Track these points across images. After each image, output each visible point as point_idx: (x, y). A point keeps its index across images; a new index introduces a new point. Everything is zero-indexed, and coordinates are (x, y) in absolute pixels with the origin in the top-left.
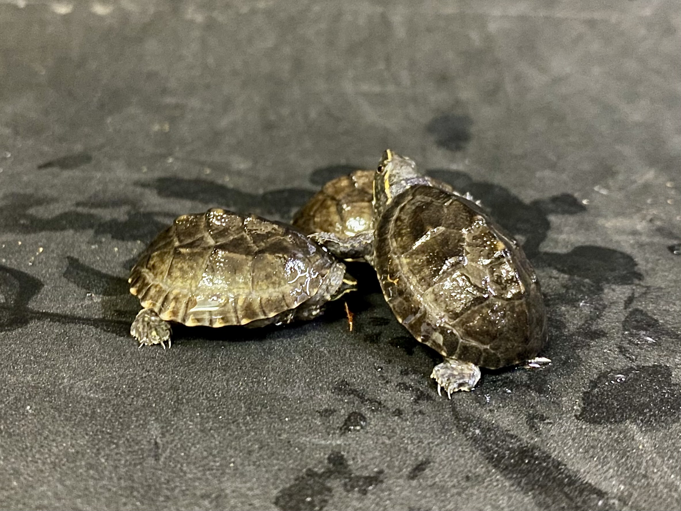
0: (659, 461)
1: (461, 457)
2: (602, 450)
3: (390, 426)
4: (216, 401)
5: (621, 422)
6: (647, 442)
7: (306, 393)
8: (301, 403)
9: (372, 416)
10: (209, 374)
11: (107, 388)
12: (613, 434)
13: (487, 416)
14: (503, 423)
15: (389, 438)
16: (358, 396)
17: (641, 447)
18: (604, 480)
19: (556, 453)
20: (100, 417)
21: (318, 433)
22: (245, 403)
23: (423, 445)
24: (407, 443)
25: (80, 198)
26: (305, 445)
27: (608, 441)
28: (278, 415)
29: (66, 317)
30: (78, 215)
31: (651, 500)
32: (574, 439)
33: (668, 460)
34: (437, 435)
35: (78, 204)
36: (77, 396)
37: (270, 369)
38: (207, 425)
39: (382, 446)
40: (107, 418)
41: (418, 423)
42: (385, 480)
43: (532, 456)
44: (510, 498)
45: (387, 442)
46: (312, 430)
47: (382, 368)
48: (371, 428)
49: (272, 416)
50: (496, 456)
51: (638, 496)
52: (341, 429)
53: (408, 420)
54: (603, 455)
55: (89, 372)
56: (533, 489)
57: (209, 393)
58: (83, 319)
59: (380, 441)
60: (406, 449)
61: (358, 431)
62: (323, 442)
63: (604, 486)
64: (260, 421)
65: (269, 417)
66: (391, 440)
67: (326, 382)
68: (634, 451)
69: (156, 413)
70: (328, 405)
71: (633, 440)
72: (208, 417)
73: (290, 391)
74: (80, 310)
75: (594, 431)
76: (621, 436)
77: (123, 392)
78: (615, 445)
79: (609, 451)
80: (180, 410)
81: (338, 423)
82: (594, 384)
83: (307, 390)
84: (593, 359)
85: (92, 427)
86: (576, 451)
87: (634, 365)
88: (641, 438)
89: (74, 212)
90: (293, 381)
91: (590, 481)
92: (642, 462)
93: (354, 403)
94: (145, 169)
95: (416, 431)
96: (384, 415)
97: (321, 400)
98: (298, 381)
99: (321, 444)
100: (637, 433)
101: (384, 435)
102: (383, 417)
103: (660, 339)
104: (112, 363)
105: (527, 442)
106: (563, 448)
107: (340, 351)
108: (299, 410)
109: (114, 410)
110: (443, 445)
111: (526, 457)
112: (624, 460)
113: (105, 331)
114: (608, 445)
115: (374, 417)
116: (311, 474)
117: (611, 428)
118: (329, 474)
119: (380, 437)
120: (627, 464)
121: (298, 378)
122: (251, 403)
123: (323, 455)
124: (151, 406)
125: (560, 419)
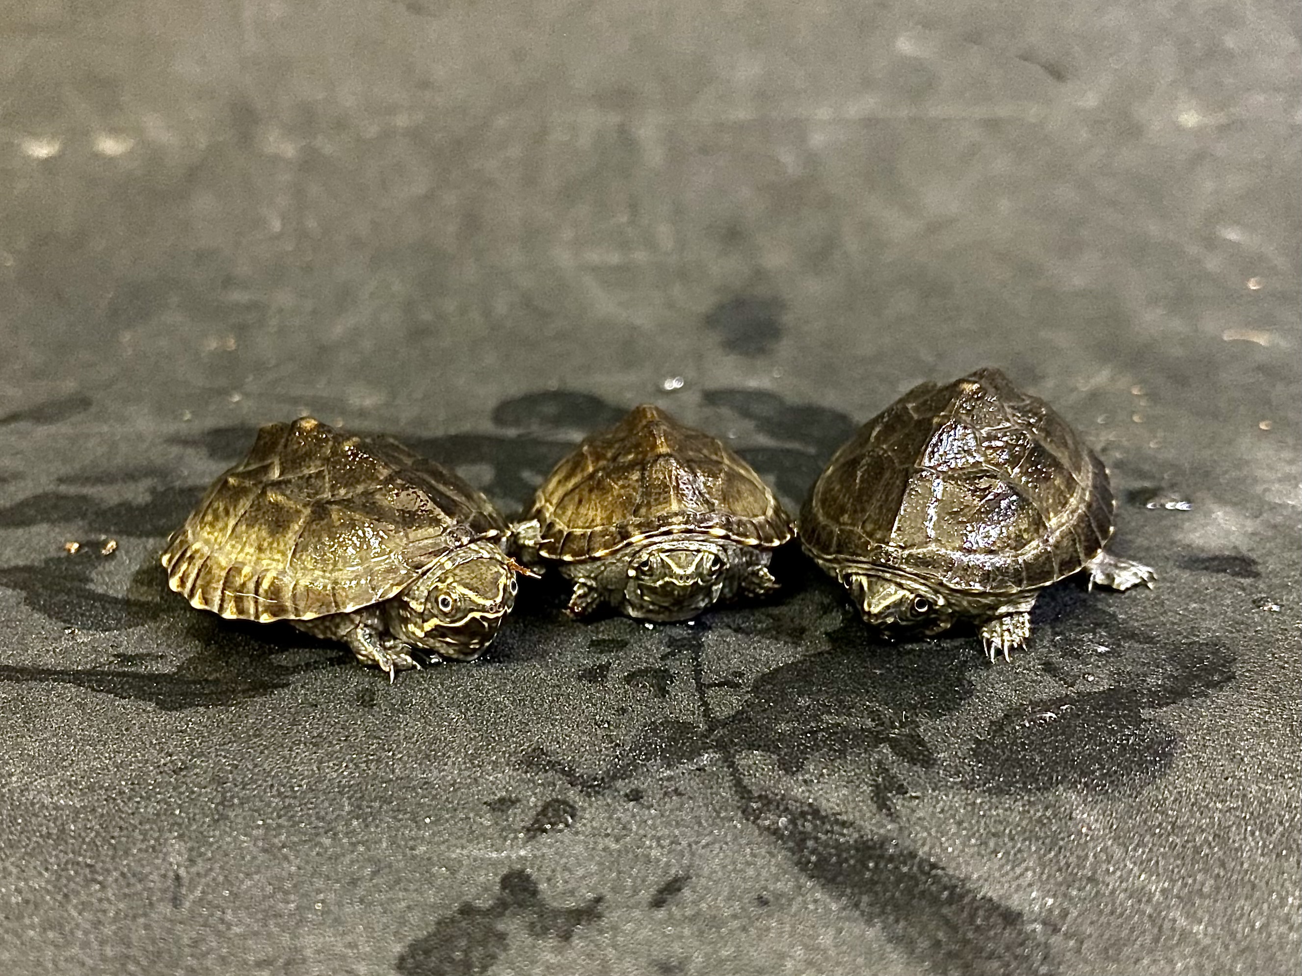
0: (1118, 852)
1: (748, 864)
2: (1012, 839)
3: (619, 819)
4: (295, 798)
5: (1047, 789)
6: (1097, 821)
7: (467, 773)
8: (455, 791)
9: (586, 805)
10: (286, 752)
11: (91, 788)
12: (1032, 812)
13: (799, 791)
14: (828, 801)
15: (617, 841)
16: (563, 771)
17: (1084, 830)
18: (1017, 891)
19: (926, 848)
20: (74, 838)
21: (485, 839)
22: (349, 798)
23: (679, 848)
24: (650, 847)
25: (65, 470)
26: (460, 862)
27: (1024, 823)
28: (412, 813)
29: (23, 670)
30: (60, 497)
31: (1103, 919)
32: (959, 823)
33: (1135, 850)
34: (705, 829)
35: (61, 480)
36: (33, 804)
37: (402, 737)
38: (276, 841)
39: (603, 854)
40: (87, 840)
41: (672, 811)
42: (606, 913)
43: (881, 857)
44: (840, 931)
45: (614, 846)
46: (474, 836)
47: (609, 723)
48: (584, 825)
49: (401, 816)
50: (813, 858)
51: (1079, 915)
52: (528, 830)
53: (652, 806)
54: (1013, 847)
55: (59, 761)
56: (883, 912)
57: (284, 786)
58: (56, 672)
59: (601, 847)
60: (648, 856)
61: (561, 831)
62: (494, 855)
63: (1015, 902)
64: (377, 826)
65: (395, 818)
66: (622, 842)
67: (504, 752)
68: (1073, 837)
69: (180, 825)
70: (507, 791)
71: (1071, 819)
72: (279, 826)
73: (436, 772)
74: (51, 657)
75: (997, 807)
76: (1048, 814)
77: (121, 793)
78: (1037, 829)
79: (1025, 840)
80: (227, 818)
81: (522, 821)
82: (998, 727)
83: (467, 769)
84: (996, 686)
85: (56, 856)
86: (964, 844)
87: (1071, 691)
88: (1085, 816)
89: (54, 493)
90: (444, 754)
91: (989, 894)
92: (1087, 855)
93: (555, 785)
94: (188, 416)
95: (668, 824)
96: (609, 801)
97: (493, 783)
98: (452, 754)
99: (490, 859)
100: (1077, 806)
101: (607, 835)
102: (608, 805)
103: (1119, 645)
104: (104, 746)
105: (872, 831)
106: (939, 839)
107: (532, 699)
108: (452, 802)
109: (100, 825)
110: (717, 846)
111: (870, 858)
112: (1053, 853)
113: (93, 690)
114: (1024, 831)
115: (591, 805)
116: (467, 910)
117: (1029, 801)
118: (501, 908)
119: (600, 840)
120: (1058, 862)
121: (452, 748)
122: (362, 797)
123: (491, 878)
124: (173, 814)
125: (934, 790)
